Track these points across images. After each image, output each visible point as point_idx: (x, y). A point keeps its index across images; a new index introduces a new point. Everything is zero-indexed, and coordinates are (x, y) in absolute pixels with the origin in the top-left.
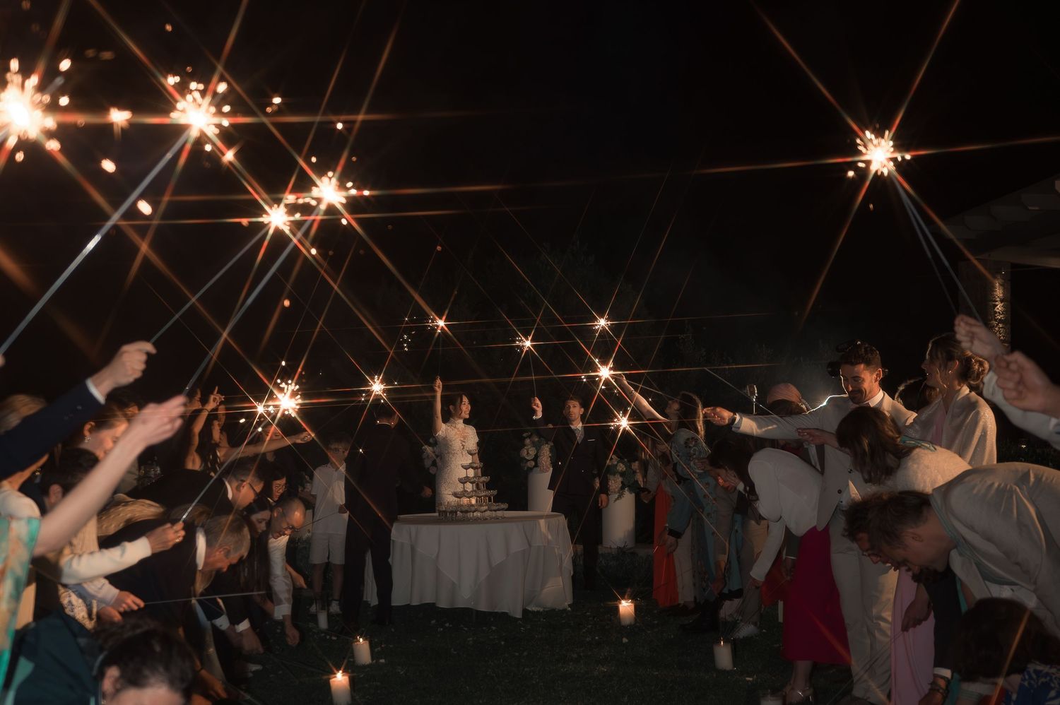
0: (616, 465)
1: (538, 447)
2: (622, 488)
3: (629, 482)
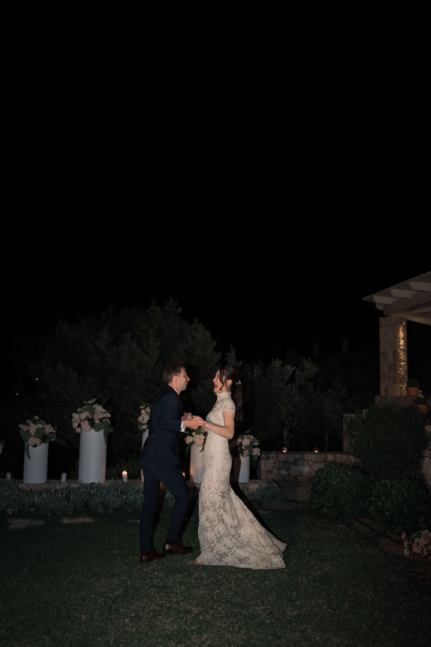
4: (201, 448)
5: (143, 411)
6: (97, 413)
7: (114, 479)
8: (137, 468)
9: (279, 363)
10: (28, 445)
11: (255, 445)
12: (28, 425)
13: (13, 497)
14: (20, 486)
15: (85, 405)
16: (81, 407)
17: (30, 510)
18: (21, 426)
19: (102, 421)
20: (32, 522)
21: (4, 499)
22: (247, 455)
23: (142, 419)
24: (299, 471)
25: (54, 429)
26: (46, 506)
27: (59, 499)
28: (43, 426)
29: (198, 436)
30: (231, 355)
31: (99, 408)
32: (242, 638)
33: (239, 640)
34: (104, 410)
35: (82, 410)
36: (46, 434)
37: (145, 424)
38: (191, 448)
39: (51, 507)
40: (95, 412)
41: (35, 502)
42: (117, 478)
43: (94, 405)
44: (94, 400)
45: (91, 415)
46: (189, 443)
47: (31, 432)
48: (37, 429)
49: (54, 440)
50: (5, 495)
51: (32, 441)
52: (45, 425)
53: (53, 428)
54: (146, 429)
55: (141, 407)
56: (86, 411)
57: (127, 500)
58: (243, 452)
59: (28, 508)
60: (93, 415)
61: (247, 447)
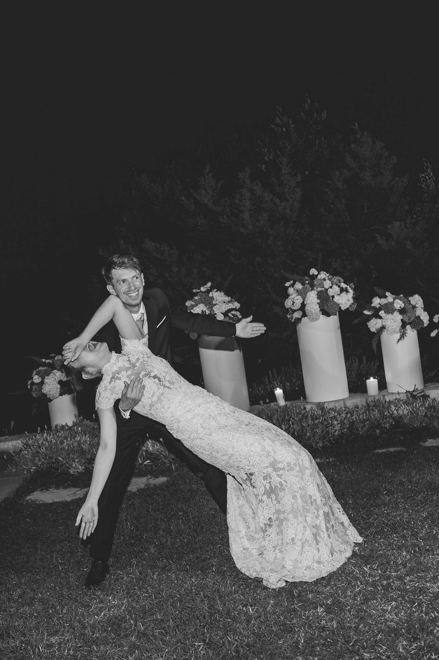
0: (393, 303)
1: (303, 294)
2: (404, 326)
3: (409, 319)
4: (398, 336)
5: (291, 290)
6: (217, 304)
7: (264, 403)
8: (297, 382)
15: (196, 294)
16: (191, 299)
17: (145, 464)
19: (228, 316)
20: (150, 480)
23: (292, 303)
26: (166, 454)
29: (390, 316)
31: (218, 296)
34: (227, 299)
35: (193, 303)
37: (298, 310)
38: (381, 337)
40: (214, 302)
41: (149, 451)
42: (268, 401)
43: (211, 293)
44: (209, 284)
45: (208, 309)
46: (376, 330)
54: (300, 317)
55: (287, 284)
56: (200, 304)
59: (141, 460)
60: (212, 308)
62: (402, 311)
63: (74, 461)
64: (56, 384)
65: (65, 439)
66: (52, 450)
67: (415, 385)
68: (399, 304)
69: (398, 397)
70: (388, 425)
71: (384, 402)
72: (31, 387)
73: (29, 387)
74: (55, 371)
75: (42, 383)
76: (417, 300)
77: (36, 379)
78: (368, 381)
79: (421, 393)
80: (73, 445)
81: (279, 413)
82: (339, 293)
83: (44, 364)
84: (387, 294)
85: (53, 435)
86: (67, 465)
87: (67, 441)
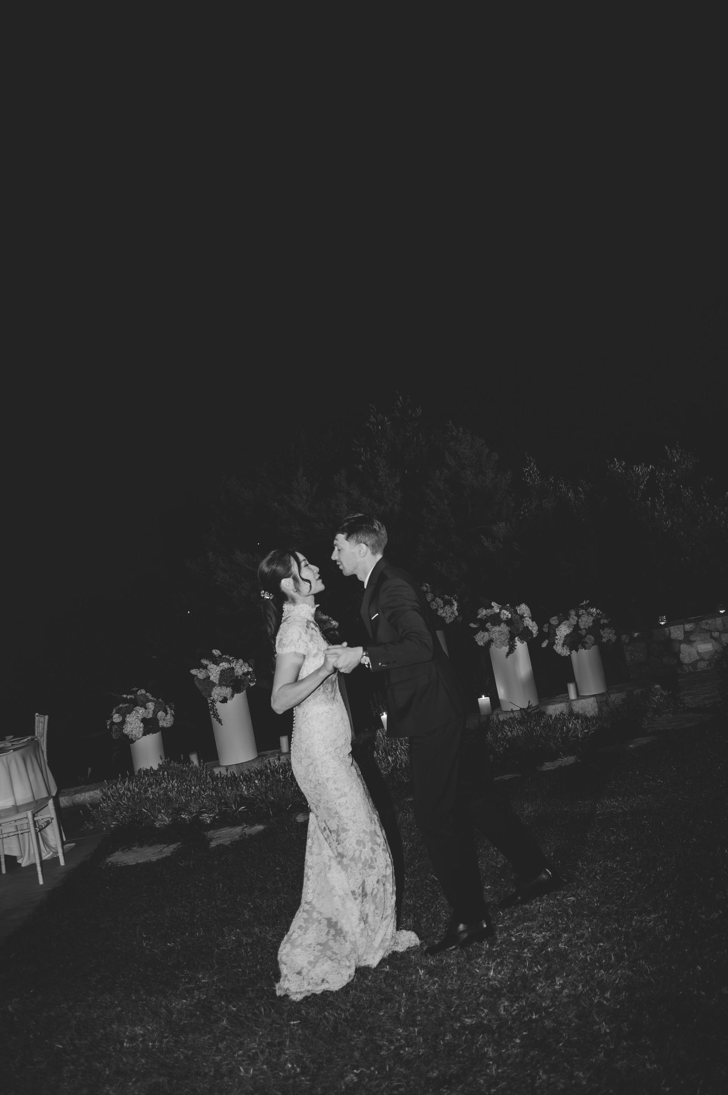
2: (512, 638)
3: (518, 630)
4: (506, 649)
9: (621, 465)
10: (213, 701)
11: (604, 623)
12: (205, 667)
13: (206, 793)
14: (217, 771)
17: (239, 810)
18: (194, 672)
20: (246, 829)
21: (193, 800)
22: (593, 645)
24: (698, 652)
25: (250, 666)
26: (263, 798)
27: (282, 783)
28: (230, 664)
29: (497, 629)
30: (530, 470)
32: (624, 975)
33: (620, 979)
36: (237, 677)
38: (490, 651)
39: (272, 798)
41: (244, 795)
42: (373, 728)
46: (484, 644)
47: (212, 678)
48: (221, 671)
49: (254, 684)
50: (194, 792)
51: (218, 692)
52: (233, 662)
53: (247, 665)
57: (397, 763)
58: (583, 640)
59: (235, 806)
61: (590, 631)
62: (509, 622)
63: (160, 812)
64: (139, 722)
65: (149, 787)
66: (135, 801)
67: (529, 702)
68: (506, 614)
69: (511, 715)
70: (501, 749)
71: (497, 722)
72: (111, 728)
73: (108, 727)
74: (138, 708)
75: (123, 722)
76: (523, 609)
77: (117, 718)
78: (480, 700)
79: (536, 709)
80: (158, 793)
81: (386, 741)
82: (442, 606)
83: (125, 701)
84: (493, 604)
85: (136, 782)
86: (153, 818)
87: (151, 789)
